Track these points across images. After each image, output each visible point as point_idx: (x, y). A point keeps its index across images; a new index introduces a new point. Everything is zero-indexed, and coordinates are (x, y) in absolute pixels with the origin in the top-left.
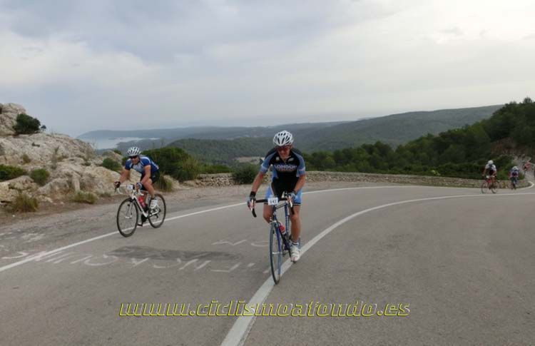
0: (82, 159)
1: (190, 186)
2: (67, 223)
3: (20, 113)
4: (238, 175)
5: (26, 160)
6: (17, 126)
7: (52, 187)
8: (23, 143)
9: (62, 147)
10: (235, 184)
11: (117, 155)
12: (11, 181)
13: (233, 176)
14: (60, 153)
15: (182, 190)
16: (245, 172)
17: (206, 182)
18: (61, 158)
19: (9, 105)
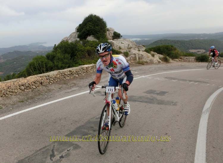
0: (137, 49)
1: (177, 61)
2: (140, 70)
3: (114, 31)
4: (198, 57)
5: (120, 48)
6: (114, 36)
7: (130, 58)
8: (118, 42)
9: (130, 44)
10: (196, 62)
13: (196, 58)
14: (130, 46)
15: (173, 62)
16: (202, 57)
17: (183, 60)
18: (131, 48)
19: (111, 28)
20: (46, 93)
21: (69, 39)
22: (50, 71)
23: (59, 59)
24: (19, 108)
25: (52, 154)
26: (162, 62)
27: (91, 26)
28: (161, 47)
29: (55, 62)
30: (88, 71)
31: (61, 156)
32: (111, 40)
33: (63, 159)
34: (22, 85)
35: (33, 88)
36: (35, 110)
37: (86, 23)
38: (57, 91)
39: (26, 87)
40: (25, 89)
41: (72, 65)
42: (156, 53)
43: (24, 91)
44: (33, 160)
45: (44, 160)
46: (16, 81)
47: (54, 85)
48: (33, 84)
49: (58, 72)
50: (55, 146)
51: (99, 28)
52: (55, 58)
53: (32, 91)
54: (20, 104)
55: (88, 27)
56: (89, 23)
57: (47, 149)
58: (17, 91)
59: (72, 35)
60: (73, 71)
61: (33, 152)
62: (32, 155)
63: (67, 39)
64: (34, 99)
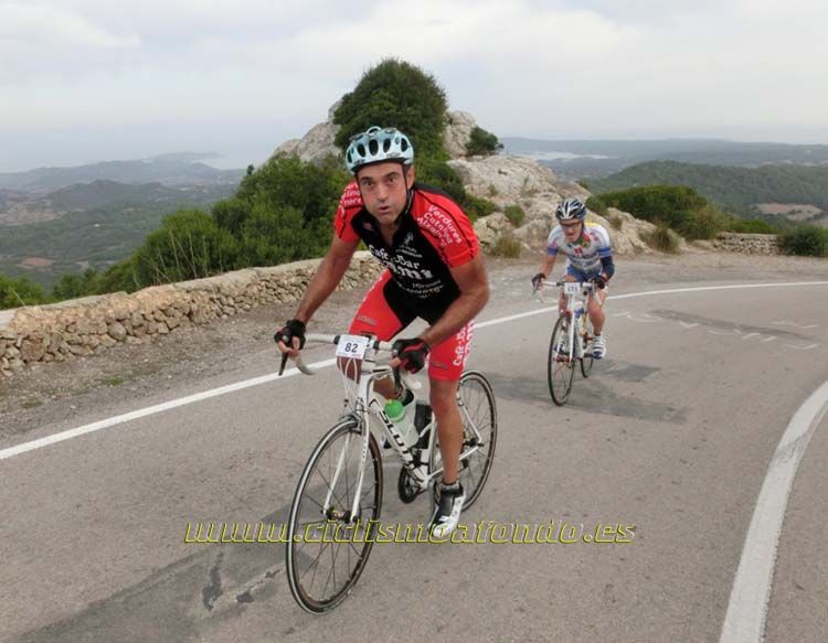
0: (558, 196)
1: (708, 249)
3: (473, 126)
4: (786, 238)
5: (493, 192)
6: (471, 143)
7: (529, 230)
8: (487, 169)
9: (532, 177)
10: (778, 254)
11: (584, 190)
12: (488, 217)
13: (778, 240)
14: (530, 185)
15: (690, 253)
16: (800, 236)
17: (732, 244)
18: (532, 193)
19: (462, 114)
20: (207, 354)
21: (302, 146)
22: (225, 271)
23: (259, 225)
24: (101, 406)
25: (211, 585)
26: (648, 250)
27: (387, 104)
28: (648, 194)
29: (246, 238)
30: (367, 275)
31: (242, 592)
32: (462, 161)
33: (250, 606)
34: (118, 320)
35: (157, 331)
36: (159, 416)
37: (370, 93)
38: (246, 345)
39: (134, 327)
40: (128, 334)
41: (310, 251)
42: (628, 215)
43: (124, 340)
44: (141, 604)
45: (182, 604)
46: (95, 306)
47: (237, 323)
48: (157, 316)
49: (255, 273)
50: (225, 559)
51: (418, 112)
52: (247, 220)
53: (153, 343)
54: (108, 390)
55: (376, 108)
56: (381, 92)
57: (194, 567)
58: (97, 342)
59: (316, 132)
60: (310, 272)
61: (143, 576)
62: (139, 585)
63: (297, 147)
64: (161, 374)
